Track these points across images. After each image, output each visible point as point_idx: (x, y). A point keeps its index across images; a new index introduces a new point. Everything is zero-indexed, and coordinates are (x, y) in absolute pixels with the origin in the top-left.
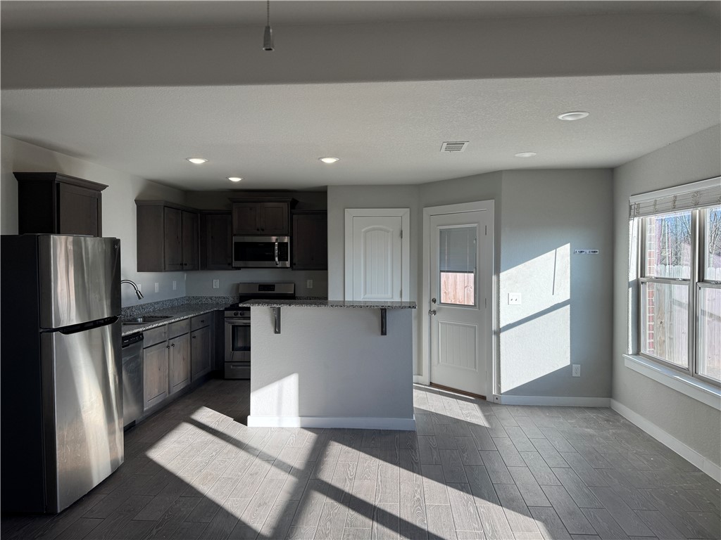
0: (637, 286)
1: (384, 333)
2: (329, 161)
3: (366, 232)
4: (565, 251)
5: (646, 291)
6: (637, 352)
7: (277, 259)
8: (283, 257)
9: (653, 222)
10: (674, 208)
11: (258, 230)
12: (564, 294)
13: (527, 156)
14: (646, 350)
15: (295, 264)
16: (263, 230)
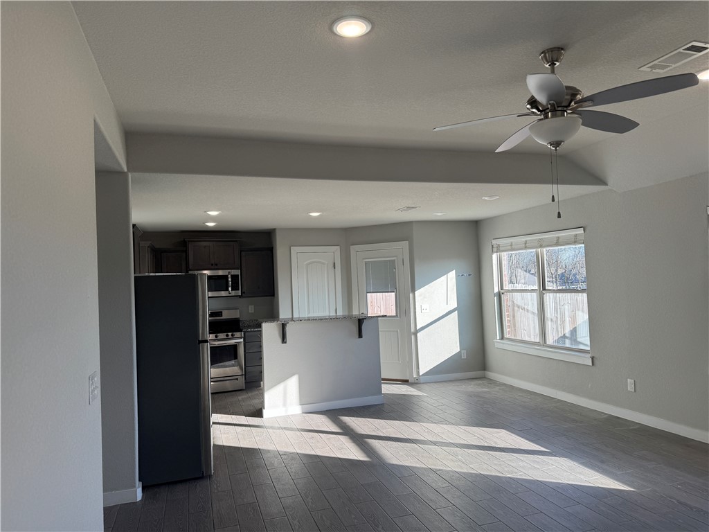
0: (499, 296)
1: (360, 336)
2: (315, 214)
3: (308, 265)
4: (452, 275)
5: (504, 298)
6: (502, 338)
7: (230, 289)
8: (235, 288)
9: (505, 256)
10: (526, 248)
11: (212, 265)
12: (453, 304)
13: (439, 215)
14: (506, 336)
15: (244, 293)
16: (216, 265)
